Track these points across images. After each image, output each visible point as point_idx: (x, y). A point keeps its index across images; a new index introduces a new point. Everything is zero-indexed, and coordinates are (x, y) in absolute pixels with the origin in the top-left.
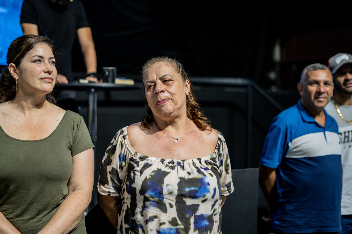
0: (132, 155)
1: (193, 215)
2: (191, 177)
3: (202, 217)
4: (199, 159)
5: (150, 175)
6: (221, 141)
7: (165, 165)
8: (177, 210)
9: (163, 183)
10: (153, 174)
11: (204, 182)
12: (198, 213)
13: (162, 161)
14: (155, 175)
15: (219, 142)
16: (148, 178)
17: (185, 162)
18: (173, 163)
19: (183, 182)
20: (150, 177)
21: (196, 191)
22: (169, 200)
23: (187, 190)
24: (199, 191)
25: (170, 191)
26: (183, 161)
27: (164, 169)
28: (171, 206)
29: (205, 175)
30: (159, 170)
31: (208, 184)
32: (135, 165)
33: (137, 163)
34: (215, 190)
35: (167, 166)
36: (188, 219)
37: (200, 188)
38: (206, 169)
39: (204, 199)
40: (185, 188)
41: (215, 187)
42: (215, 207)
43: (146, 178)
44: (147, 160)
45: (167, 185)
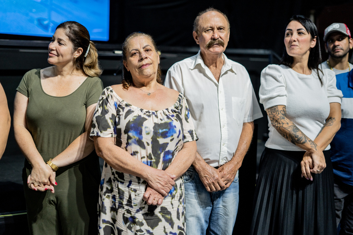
0: (120, 102)
1: (164, 151)
2: (163, 122)
3: (168, 153)
4: (167, 109)
5: (133, 119)
6: (181, 97)
7: (144, 113)
8: (153, 147)
9: (143, 126)
10: (135, 118)
11: (172, 125)
12: (167, 150)
13: (142, 110)
14: (136, 119)
15: (180, 98)
16: (131, 121)
17: (158, 112)
18: (149, 113)
19: (157, 126)
20: (133, 120)
21: (167, 132)
22: (147, 139)
23: (160, 131)
24: (169, 132)
25: (148, 132)
26: (156, 111)
27: (143, 116)
28: (148, 144)
29: (173, 121)
30: (139, 116)
31: (175, 127)
32: (121, 110)
33: (123, 109)
34: (180, 131)
35: (145, 114)
36: (159, 155)
37: (169, 129)
38: (173, 116)
39: (172, 138)
40: (159, 130)
41: (180, 130)
42: (179, 145)
43: (129, 121)
44: (130, 107)
45: (146, 127)
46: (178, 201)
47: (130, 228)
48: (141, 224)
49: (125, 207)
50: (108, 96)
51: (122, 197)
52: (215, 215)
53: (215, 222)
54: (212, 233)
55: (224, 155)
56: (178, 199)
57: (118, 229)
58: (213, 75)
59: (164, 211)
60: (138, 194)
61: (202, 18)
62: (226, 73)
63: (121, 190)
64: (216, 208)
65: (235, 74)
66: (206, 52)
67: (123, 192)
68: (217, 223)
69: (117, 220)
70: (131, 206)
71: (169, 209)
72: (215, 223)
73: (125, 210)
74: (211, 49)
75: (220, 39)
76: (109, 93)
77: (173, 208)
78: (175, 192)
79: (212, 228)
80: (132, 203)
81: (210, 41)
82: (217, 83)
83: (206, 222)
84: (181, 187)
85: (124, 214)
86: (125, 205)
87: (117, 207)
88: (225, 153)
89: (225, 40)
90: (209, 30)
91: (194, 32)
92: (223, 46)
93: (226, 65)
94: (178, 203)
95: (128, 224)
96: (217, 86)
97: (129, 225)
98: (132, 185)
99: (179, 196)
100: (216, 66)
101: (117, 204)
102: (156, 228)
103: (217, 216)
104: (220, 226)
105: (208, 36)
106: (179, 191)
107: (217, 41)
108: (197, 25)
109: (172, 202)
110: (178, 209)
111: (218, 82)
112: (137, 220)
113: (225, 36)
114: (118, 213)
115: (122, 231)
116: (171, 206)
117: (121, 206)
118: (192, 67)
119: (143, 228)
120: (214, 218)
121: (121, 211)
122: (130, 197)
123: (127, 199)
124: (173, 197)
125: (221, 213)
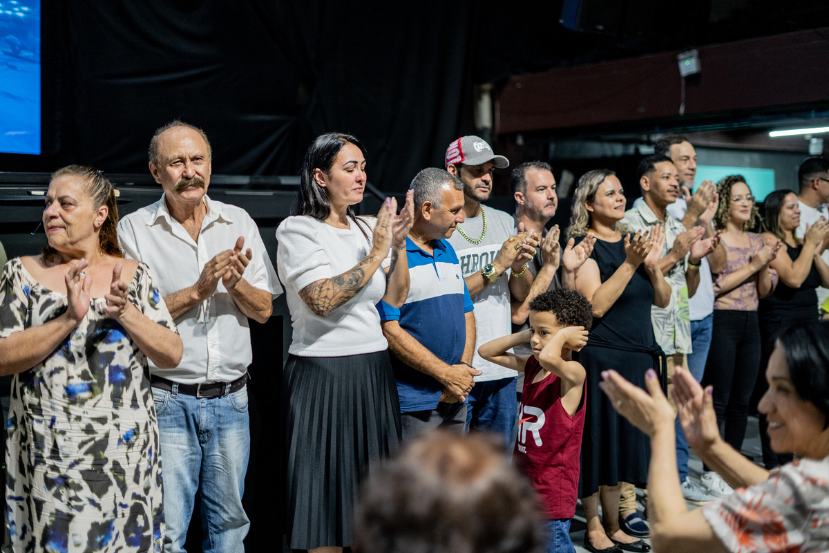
0: (32, 287)
1: (108, 365)
2: (104, 317)
3: (117, 368)
5: (54, 313)
6: (142, 269)
8: (88, 360)
10: (58, 311)
12: (114, 363)
15: (139, 272)
16: (51, 317)
17: (96, 301)
19: (93, 325)
20: (54, 315)
22: (77, 347)
23: (98, 332)
24: (113, 334)
25: (79, 336)
26: (94, 299)
28: (80, 355)
32: (34, 300)
33: (38, 298)
36: (103, 370)
37: (114, 330)
39: (120, 345)
40: (96, 330)
43: (48, 317)
44: (50, 295)
46: (139, 453)
47: (58, 495)
48: (79, 488)
49: (47, 462)
50: (13, 275)
51: (40, 446)
52: (209, 468)
53: (210, 482)
54: (206, 501)
55: (214, 364)
56: (140, 450)
57: (36, 500)
58: (190, 234)
59: (117, 468)
60: (70, 438)
61: (164, 141)
62: (211, 225)
63: (39, 434)
64: (208, 456)
65: (228, 223)
66: (174, 198)
67: (42, 437)
68: (214, 484)
69: (34, 486)
70: (59, 459)
71: (124, 465)
72: (209, 484)
73: (48, 467)
74: (184, 194)
75: (197, 176)
76: (15, 269)
77: (128, 464)
78: (135, 437)
79: (206, 492)
80: (58, 454)
81: (180, 179)
82: (195, 244)
83: (193, 481)
84: (146, 428)
85: (47, 473)
86: (47, 458)
87: (33, 463)
88: (217, 361)
89: (205, 177)
90: (178, 162)
91: (150, 163)
92: (203, 187)
93: (210, 213)
94: (139, 456)
95: (54, 489)
96: (195, 249)
97: (56, 491)
98: (56, 423)
99: (142, 443)
100: (194, 219)
101: (33, 459)
102: (104, 496)
103: (213, 471)
104: (218, 488)
105: (176, 172)
106: (143, 437)
107: (193, 180)
108: (155, 153)
109: (129, 454)
110: (138, 466)
111: (197, 242)
112: (70, 481)
113: (204, 169)
114: (36, 474)
115: (43, 502)
116: (126, 460)
117: (40, 460)
118: (151, 222)
119: (80, 494)
120: (209, 474)
121: (40, 470)
122: (55, 445)
123: (51, 447)
124: (130, 446)
125: (219, 466)
